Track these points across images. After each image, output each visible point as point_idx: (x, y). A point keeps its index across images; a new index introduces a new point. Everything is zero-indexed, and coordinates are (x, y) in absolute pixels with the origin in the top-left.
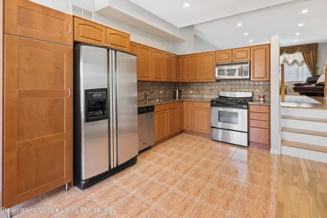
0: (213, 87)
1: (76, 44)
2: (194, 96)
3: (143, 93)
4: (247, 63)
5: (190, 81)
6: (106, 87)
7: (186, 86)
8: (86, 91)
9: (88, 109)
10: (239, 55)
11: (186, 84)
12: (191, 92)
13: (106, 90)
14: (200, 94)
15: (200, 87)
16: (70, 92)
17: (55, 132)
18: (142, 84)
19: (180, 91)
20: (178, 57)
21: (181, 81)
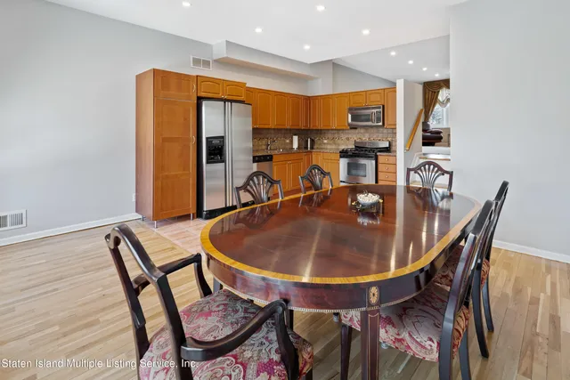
0: (350, 136)
1: (200, 99)
2: (329, 147)
3: (264, 142)
4: (379, 108)
5: (322, 127)
6: (223, 135)
7: (321, 134)
8: (207, 138)
9: (209, 154)
10: (373, 98)
11: (320, 132)
12: (325, 141)
13: (223, 137)
14: (335, 144)
15: (336, 135)
16: (195, 139)
17: (184, 170)
18: (257, 132)
19: (312, 141)
20: (308, 99)
21: (311, 127)
